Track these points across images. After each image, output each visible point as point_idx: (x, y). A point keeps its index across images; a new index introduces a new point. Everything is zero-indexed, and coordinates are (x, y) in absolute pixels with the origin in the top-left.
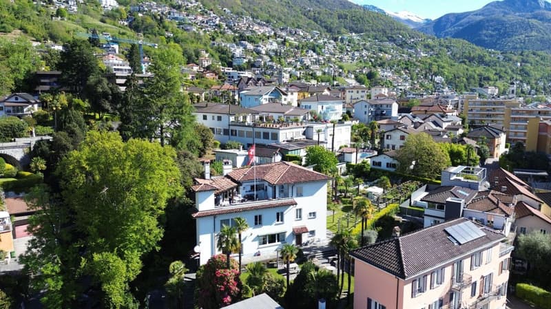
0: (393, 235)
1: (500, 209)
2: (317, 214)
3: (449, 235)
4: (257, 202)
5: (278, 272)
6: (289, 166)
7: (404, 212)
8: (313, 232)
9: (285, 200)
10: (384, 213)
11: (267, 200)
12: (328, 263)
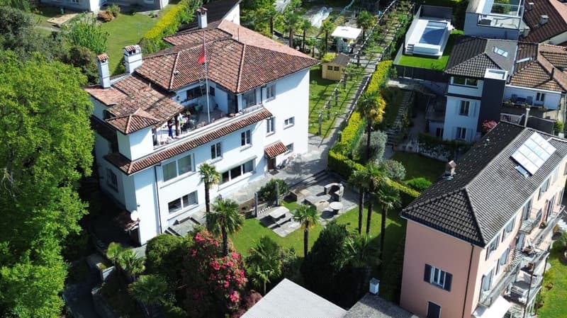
0: (447, 172)
1: (555, 81)
2: (296, 121)
3: (517, 163)
4: (213, 124)
5: (261, 223)
6: (243, 45)
7: (400, 72)
8: (290, 147)
9: (252, 111)
10: (377, 85)
11: (227, 118)
12: (324, 193)
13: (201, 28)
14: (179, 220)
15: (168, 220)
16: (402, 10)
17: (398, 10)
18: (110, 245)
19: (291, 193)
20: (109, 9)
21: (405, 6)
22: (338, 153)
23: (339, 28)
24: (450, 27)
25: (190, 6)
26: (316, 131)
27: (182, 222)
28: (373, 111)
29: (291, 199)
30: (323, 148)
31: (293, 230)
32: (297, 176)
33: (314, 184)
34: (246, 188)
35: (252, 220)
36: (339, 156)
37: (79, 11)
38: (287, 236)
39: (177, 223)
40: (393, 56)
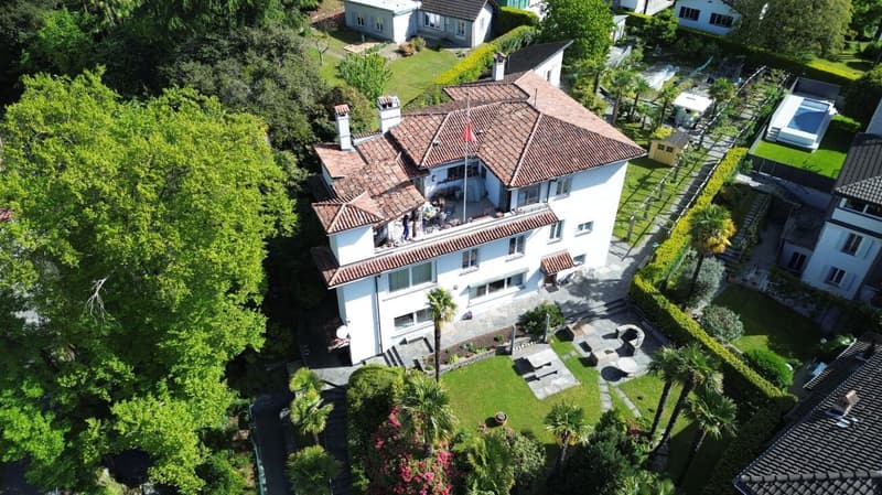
4: (469, 224)
5: (514, 367)
6: (539, 113)
7: (756, 166)
8: (581, 258)
9: (530, 211)
10: (721, 182)
11: (492, 219)
12: (614, 336)
13: (494, 81)
14: (408, 340)
15: (393, 338)
16: (771, 81)
17: (766, 80)
18: (299, 371)
19: (567, 328)
20: (413, 42)
21: (776, 76)
22: (647, 281)
23: (684, 95)
24: (832, 111)
25: (504, 48)
26: (624, 234)
27: (411, 342)
28: (713, 240)
29: (566, 336)
30: (628, 262)
31: (557, 390)
32: (582, 300)
33: (603, 317)
34: (508, 307)
35: (505, 357)
36: (648, 287)
37: (381, 40)
38: (545, 399)
39: (404, 342)
40: (750, 142)
